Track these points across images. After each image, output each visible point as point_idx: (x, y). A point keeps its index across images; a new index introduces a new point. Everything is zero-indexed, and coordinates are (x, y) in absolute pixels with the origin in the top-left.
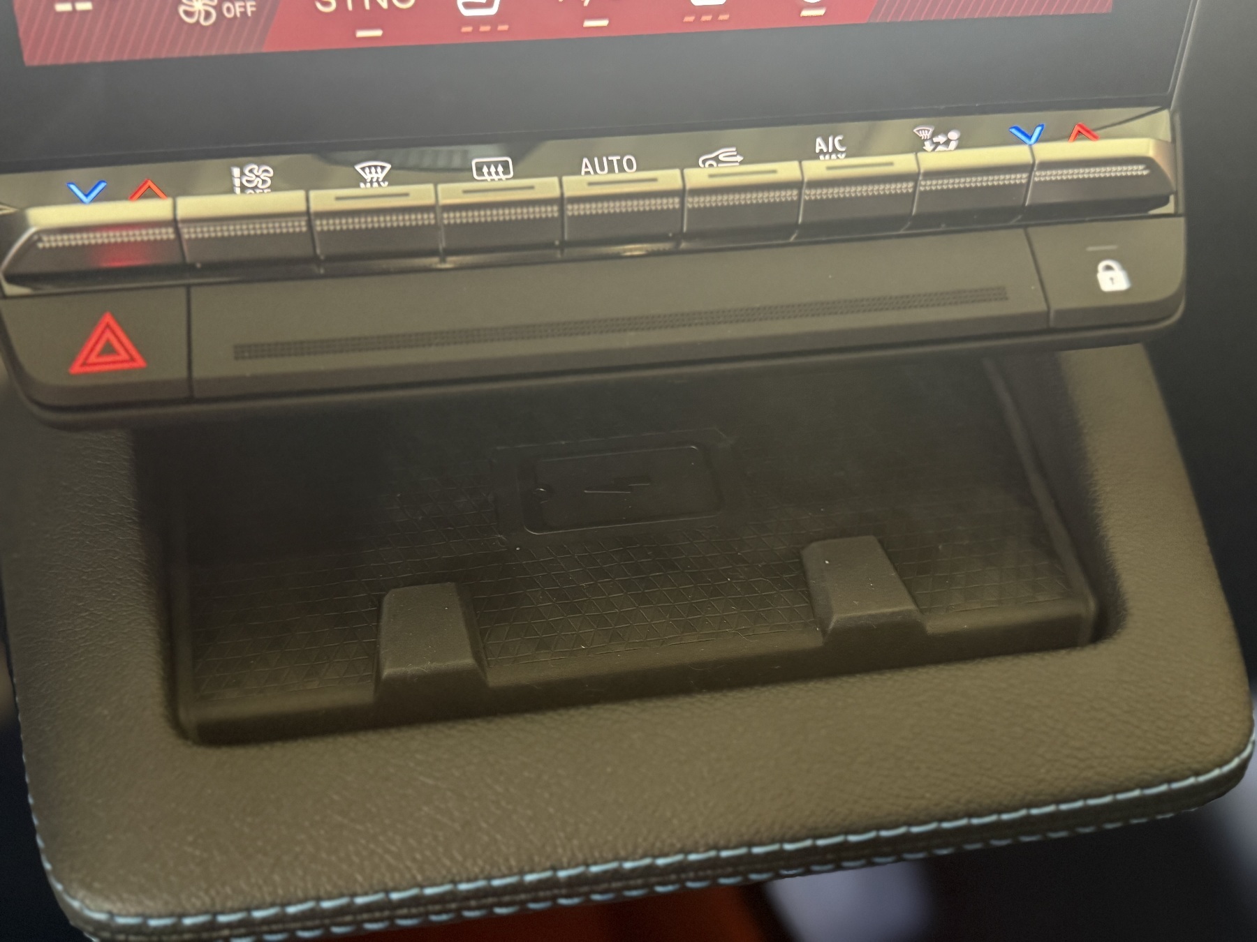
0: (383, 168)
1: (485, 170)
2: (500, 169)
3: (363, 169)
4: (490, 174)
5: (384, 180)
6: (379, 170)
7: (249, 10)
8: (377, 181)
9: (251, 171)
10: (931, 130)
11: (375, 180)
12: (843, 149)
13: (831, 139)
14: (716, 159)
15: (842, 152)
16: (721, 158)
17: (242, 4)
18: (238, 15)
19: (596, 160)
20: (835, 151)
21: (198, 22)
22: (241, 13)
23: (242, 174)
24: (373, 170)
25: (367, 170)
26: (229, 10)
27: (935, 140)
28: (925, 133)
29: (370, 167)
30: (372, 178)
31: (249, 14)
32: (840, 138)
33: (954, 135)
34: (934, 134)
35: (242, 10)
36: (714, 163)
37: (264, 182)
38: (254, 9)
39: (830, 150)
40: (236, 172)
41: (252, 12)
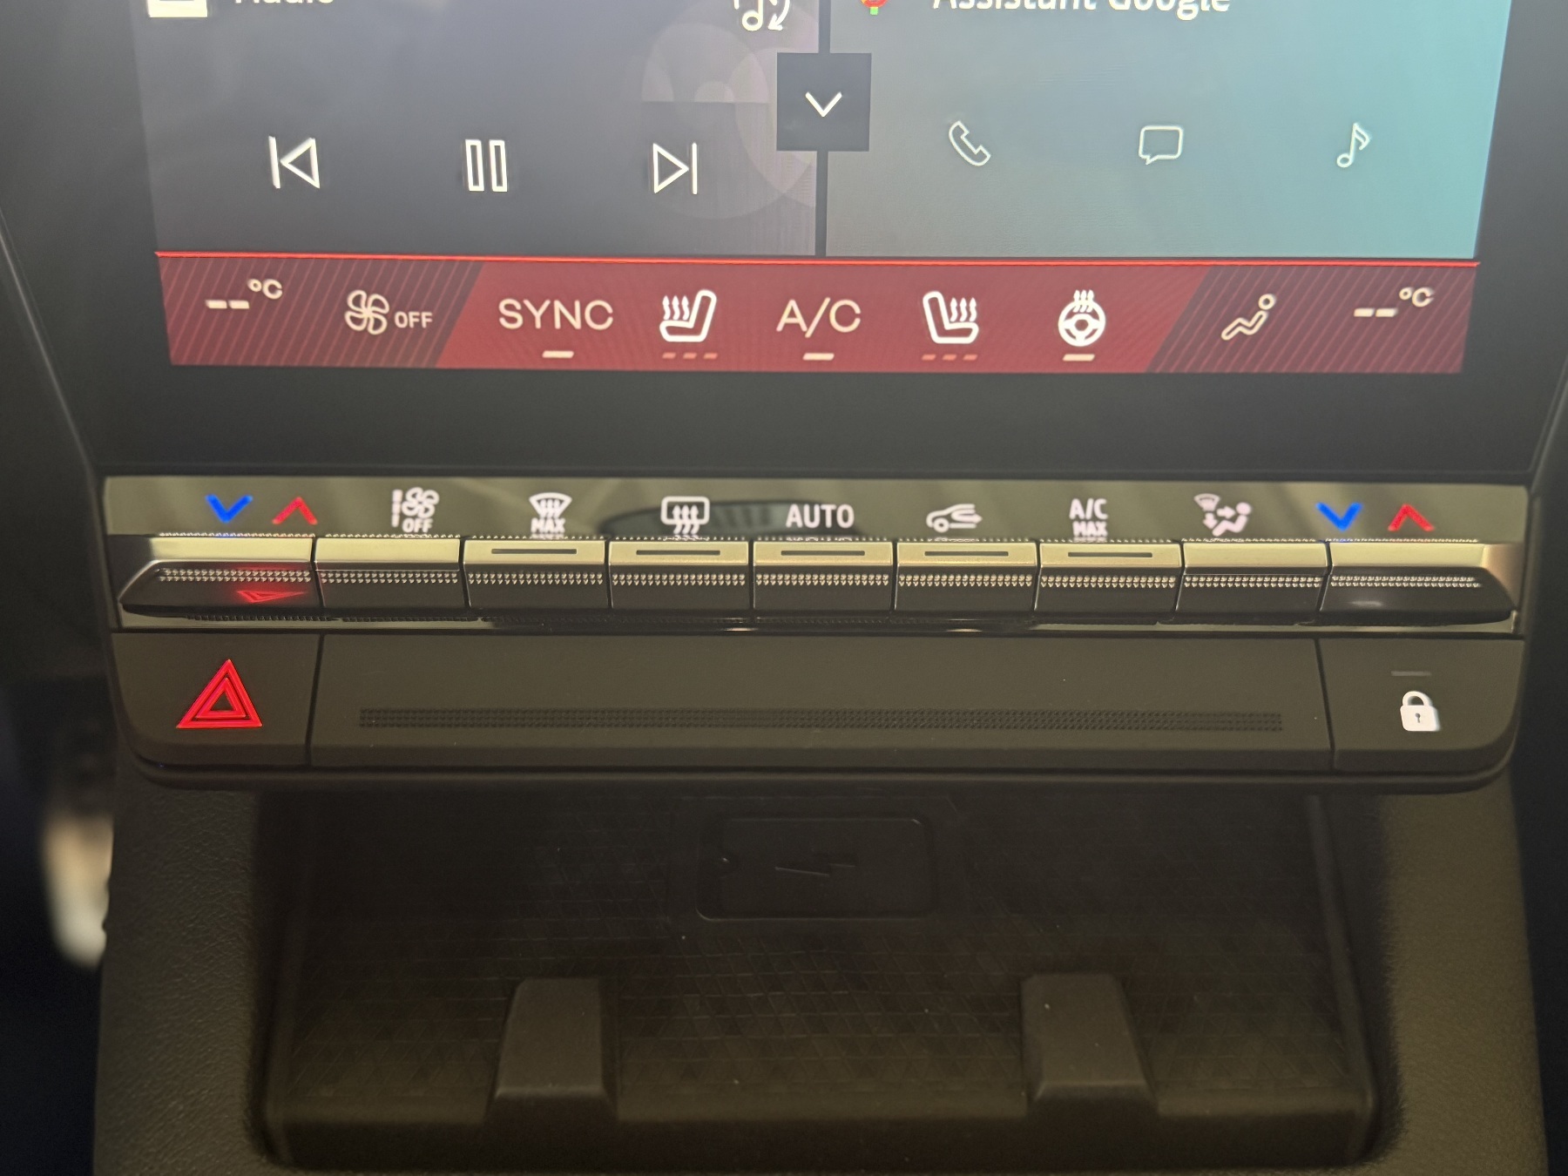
0: (561, 501)
1: (676, 511)
2: (694, 511)
3: (539, 501)
4: (681, 517)
5: (561, 517)
6: (557, 503)
7: (425, 321)
8: (553, 518)
9: (414, 496)
10: (1217, 499)
11: (550, 515)
12: (1103, 516)
13: (1090, 502)
14: (949, 518)
15: (1101, 520)
16: (955, 516)
17: (417, 314)
18: (412, 325)
19: (807, 508)
20: (1095, 519)
21: (366, 330)
22: (415, 323)
23: (404, 499)
24: (550, 503)
25: (543, 503)
26: (401, 319)
27: (1221, 512)
28: (1208, 502)
29: (547, 500)
30: (547, 514)
31: (424, 325)
32: (1101, 501)
33: (1244, 508)
34: (1220, 506)
35: (417, 320)
36: (945, 522)
37: (427, 510)
38: (429, 320)
39: (1089, 515)
40: (397, 495)
41: (427, 323)
